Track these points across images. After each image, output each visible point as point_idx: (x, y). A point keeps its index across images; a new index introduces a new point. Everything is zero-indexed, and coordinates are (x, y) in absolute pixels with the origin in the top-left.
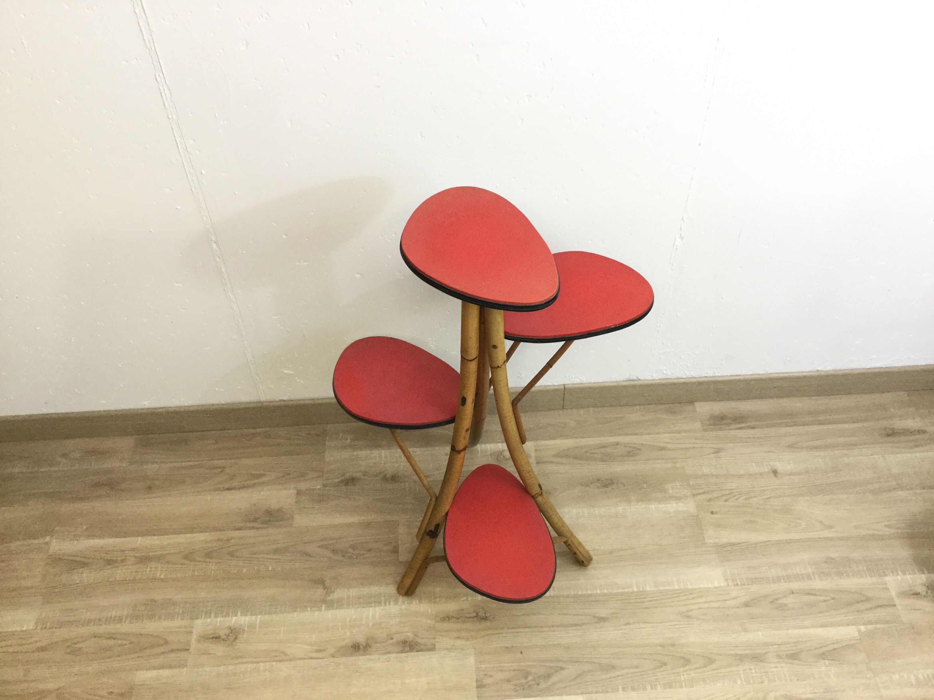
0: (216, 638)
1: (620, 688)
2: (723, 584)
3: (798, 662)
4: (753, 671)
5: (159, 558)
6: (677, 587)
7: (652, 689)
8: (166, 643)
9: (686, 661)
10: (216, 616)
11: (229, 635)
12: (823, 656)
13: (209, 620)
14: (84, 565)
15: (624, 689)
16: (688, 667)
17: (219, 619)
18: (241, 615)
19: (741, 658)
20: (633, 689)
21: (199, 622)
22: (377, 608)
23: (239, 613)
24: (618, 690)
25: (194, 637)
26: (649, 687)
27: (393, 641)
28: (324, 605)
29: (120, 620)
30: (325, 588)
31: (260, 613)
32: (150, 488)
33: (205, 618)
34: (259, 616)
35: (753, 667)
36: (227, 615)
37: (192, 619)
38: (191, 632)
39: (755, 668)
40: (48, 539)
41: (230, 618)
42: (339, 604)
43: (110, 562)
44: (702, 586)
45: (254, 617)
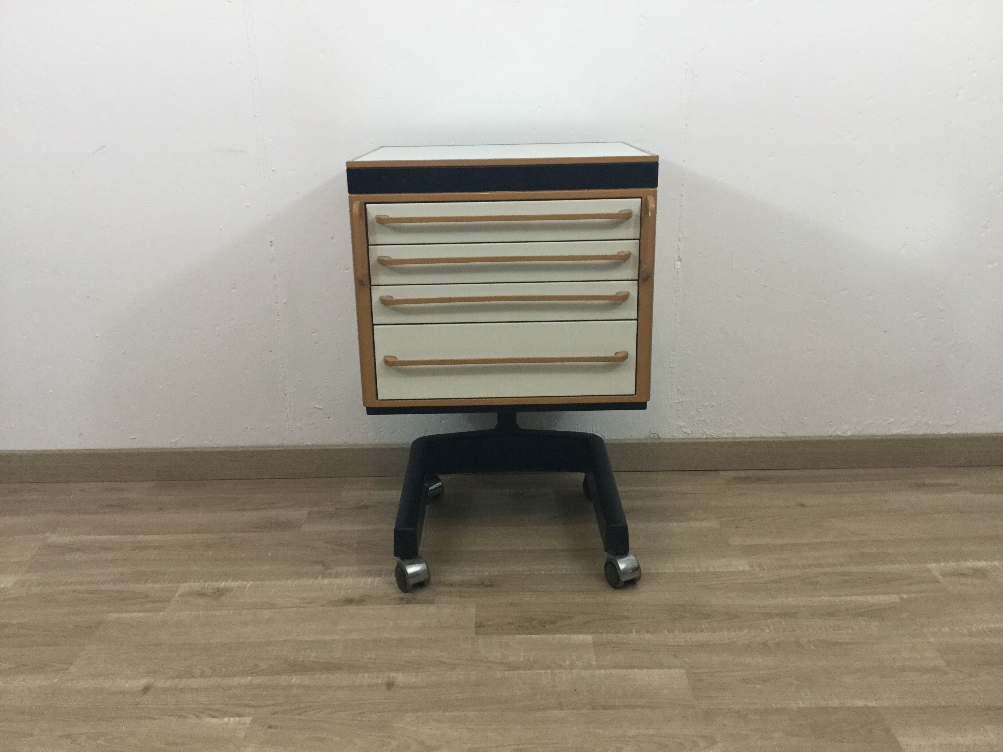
0: (202, 594)
1: (634, 631)
2: (748, 568)
3: (833, 618)
4: (784, 623)
5: (156, 548)
6: (698, 570)
7: (669, 632)
8: (147, 597)
9: (708, 616)
10: (205, 581)
11: (215, 593)
12: (861, 615)
13: (197, 584)
14: (78, 550)
15: (636, 632)
16: (709, 620)
17: (207, 584)
18: (232, 581)
19: (768, 615)
20: (648, 632)
21: (186, 585)
22: (377, 579)
23: (230, 580)
24: (632, 632)
25: (179, 593)
26: (666, 632)
27: (390, 597)
28: (320, 576)
29: (104, 583)
30: (324, 565)
31: (253, 580)
32: (161, 509)
33: (194, 582)
34: (251, 582)
35: (782, 621)
36: (217, 581)
37: (180, 583)
38: (176, 591)
39: (784, 622)
40: (47, 535)
41: (220, 583)
42: (337, 575)
43: (105, 549)
44: (726, 570)
45: (245, 583)
